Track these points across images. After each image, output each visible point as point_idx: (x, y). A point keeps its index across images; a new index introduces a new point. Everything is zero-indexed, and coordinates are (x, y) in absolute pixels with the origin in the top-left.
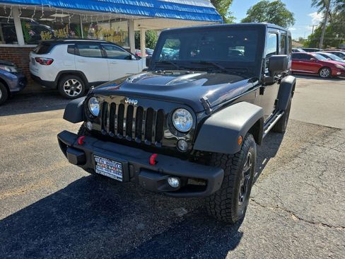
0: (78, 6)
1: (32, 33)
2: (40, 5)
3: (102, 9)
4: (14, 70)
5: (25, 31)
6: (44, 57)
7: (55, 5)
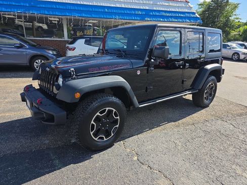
0: (93, 16)
1: (72, 32)
2: (71, 16)
3: (108, 17)
4: (55, 53)
5: (69, 31)
6: (71, 46)
7: (80, 15)
